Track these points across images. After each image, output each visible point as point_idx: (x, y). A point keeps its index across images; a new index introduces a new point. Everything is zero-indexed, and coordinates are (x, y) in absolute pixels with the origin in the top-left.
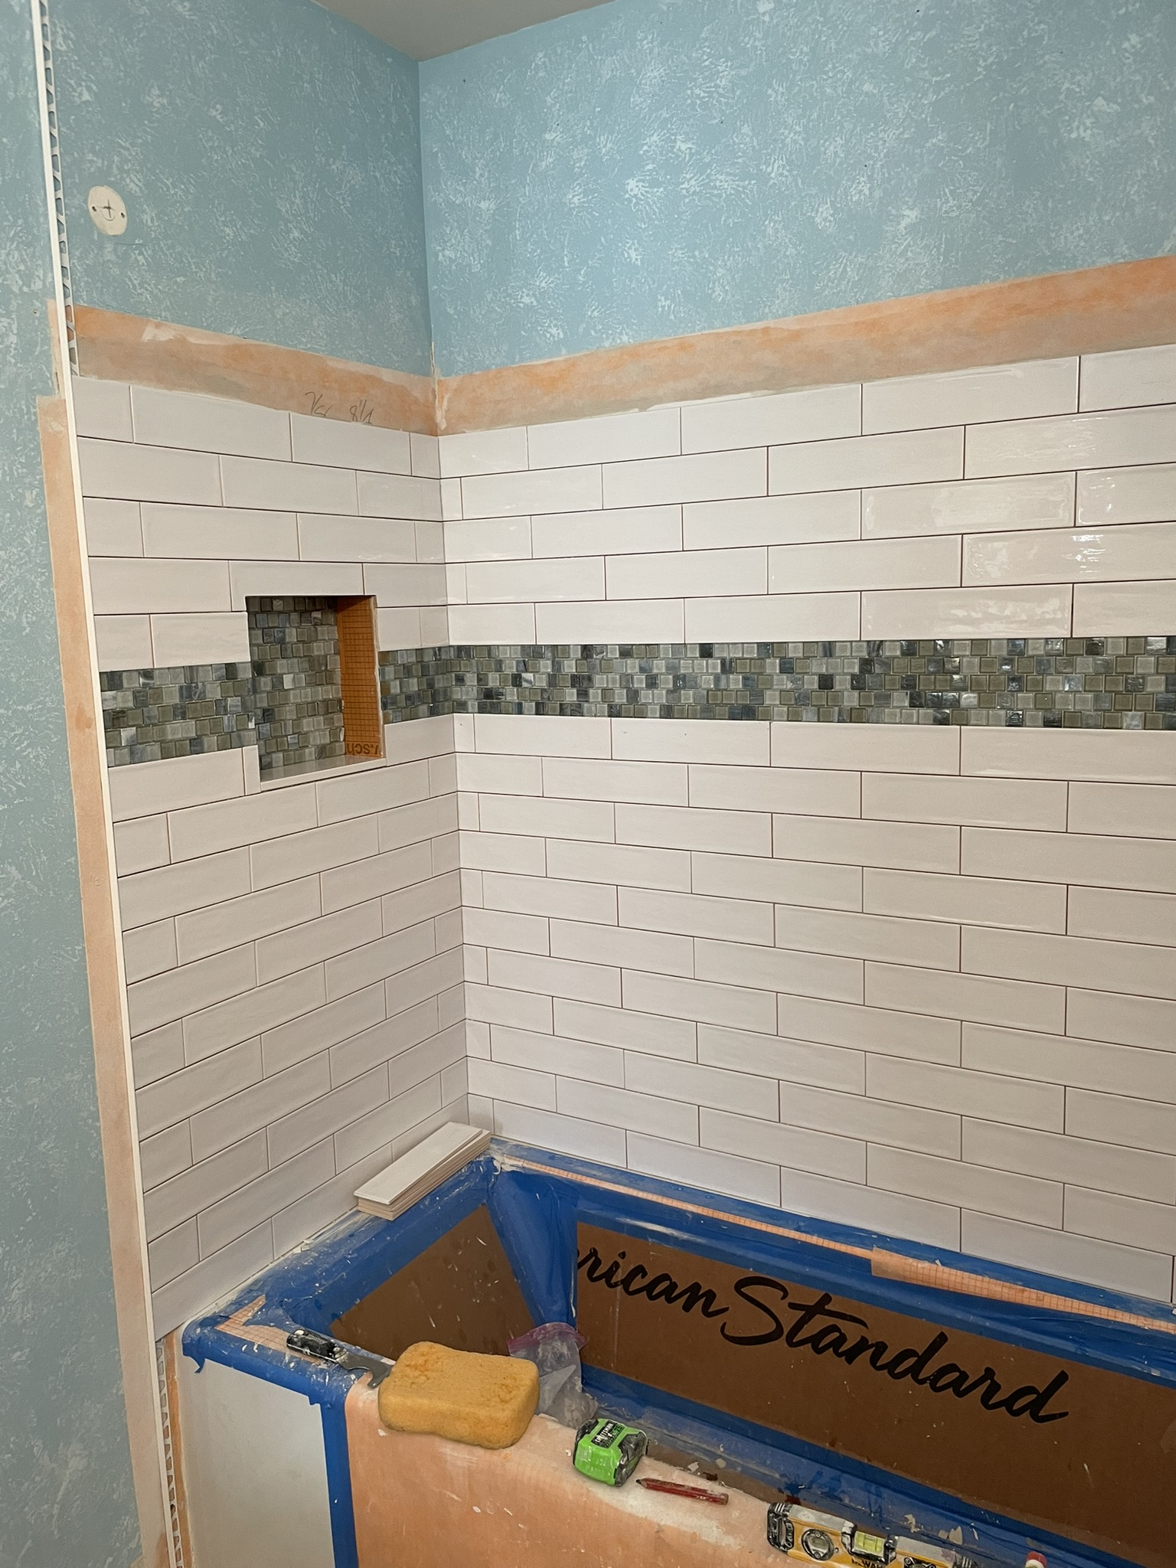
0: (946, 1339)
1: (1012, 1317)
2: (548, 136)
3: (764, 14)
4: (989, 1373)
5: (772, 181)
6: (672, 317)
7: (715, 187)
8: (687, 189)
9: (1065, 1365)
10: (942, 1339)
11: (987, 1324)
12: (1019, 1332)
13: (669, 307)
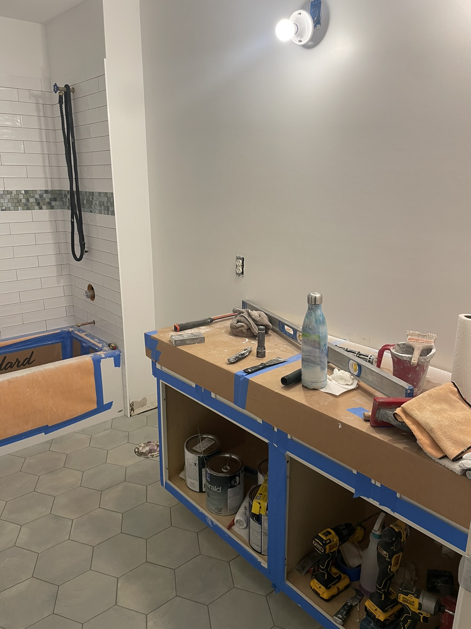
0: (6, 357)
1: (19, 345)
4: (17, 359)
9: (33, 350)
10: (5, 357)
11: (15, 349)
12: (22, 348)
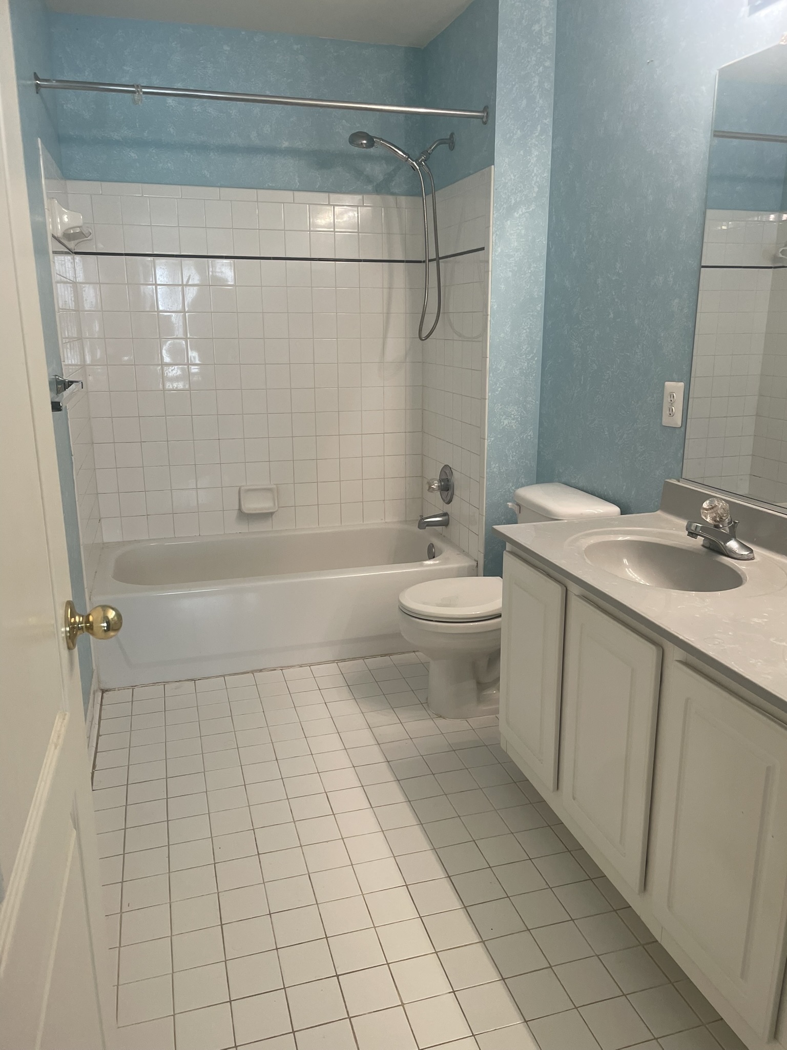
2: (125, 68)
3: (226, 50)
5: (232, 117)
6: (191, 160)
7: (209, 113)
8: (196, 110)
13: (190, 156)
